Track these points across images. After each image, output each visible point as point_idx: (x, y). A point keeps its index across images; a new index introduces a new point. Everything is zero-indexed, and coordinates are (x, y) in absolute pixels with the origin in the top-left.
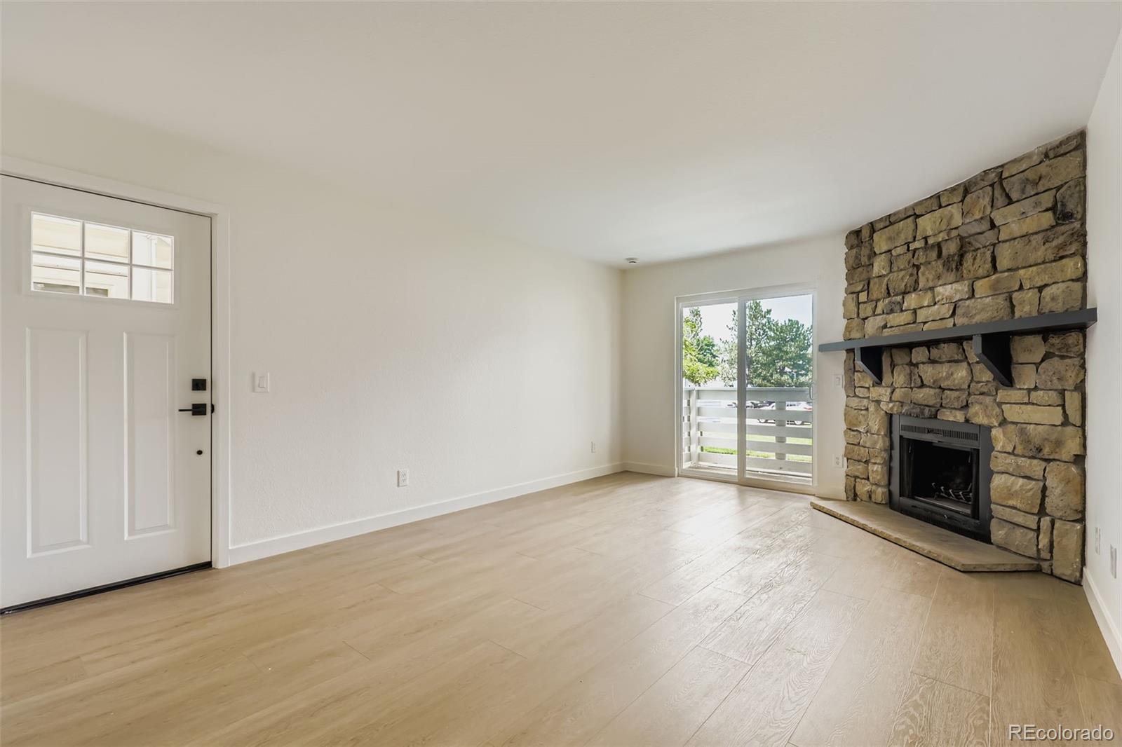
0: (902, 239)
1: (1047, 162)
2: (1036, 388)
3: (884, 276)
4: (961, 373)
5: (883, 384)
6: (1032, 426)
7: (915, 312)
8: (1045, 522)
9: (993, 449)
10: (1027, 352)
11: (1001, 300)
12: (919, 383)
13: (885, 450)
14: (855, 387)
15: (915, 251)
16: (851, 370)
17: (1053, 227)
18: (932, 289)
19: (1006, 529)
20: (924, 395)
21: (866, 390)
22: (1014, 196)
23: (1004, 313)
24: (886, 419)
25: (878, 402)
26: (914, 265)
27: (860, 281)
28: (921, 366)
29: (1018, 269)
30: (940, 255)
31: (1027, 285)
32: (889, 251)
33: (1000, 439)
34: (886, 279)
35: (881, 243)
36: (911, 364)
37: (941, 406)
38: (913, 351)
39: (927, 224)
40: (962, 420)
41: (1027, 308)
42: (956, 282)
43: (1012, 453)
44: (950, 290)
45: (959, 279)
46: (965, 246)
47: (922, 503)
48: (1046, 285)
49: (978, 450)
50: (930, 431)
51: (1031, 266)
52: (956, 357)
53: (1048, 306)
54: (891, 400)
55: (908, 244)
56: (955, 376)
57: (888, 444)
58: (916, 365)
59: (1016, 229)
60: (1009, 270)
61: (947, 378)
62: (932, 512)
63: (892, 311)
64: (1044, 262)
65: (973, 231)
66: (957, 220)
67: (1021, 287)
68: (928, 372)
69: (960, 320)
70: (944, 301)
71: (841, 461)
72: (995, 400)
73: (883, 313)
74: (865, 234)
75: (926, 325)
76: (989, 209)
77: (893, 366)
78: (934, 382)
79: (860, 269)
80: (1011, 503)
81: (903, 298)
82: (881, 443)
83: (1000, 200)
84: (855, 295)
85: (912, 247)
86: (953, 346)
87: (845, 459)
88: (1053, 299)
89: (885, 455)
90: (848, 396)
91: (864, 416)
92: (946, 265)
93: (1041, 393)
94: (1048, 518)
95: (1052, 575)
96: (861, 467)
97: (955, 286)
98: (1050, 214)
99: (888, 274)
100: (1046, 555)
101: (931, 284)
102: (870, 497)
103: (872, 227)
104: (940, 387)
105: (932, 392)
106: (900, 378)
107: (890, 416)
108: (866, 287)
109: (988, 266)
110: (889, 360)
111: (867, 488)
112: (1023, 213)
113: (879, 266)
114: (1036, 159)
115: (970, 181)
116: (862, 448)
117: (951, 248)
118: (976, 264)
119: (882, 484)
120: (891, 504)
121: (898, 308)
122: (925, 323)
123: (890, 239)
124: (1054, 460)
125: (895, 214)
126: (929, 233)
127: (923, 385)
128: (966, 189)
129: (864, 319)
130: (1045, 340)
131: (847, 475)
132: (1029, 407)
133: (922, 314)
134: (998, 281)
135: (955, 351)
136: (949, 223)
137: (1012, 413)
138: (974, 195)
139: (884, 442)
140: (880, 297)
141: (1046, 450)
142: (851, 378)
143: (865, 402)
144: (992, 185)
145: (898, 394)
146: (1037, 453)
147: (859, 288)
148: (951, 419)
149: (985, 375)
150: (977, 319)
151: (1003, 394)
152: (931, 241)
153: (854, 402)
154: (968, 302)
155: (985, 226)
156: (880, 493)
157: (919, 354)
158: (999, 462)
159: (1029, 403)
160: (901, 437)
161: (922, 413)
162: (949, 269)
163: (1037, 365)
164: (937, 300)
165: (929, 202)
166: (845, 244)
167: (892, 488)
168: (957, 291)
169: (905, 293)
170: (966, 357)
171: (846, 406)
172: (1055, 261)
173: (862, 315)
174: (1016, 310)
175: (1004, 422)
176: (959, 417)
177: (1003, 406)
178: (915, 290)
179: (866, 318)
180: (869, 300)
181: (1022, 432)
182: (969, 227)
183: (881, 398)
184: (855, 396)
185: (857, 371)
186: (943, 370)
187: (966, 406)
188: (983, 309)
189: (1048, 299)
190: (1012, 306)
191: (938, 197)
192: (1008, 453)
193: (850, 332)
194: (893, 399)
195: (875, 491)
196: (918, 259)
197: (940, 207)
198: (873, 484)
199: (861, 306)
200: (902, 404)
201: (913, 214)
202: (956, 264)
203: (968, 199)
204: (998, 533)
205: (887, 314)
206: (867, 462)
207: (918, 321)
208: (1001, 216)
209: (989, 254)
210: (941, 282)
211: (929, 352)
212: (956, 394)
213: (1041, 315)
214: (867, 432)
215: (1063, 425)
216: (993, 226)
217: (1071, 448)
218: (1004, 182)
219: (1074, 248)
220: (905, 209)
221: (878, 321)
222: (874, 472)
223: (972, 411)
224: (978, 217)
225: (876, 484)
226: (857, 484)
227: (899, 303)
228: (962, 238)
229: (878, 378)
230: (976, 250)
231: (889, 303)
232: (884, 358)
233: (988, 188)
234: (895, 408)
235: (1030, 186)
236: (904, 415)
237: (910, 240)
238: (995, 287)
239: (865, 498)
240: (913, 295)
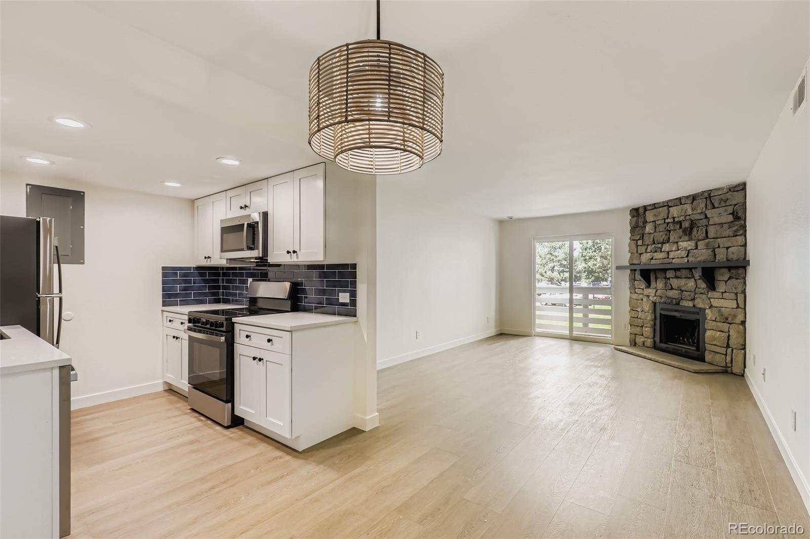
0: (662, 216)
1: (730, 193)
2: (725, 292)
3: (651, 233)
4: (691, 284)
5: (651, 287)
6: (724, 308)
7: (668, 253)
8: (729, 350)
9: (706, 319)
10: (722, 276)
11: (710, 251)
12: (670, 287)
13: (652, 320)
14: (635, 288)
15: (668, 223)
16: (632, 280)
17: (732, 222)
18: (677, 243)
19: (712, 355)
20: (673, 294)
21: (642, 290)
22: (716, 205)
23: (711, 257)
24: (652, 305)
25: (648, 296)
26: (668, 230)
27: (638, 234)
28: (671, 279)
29: (717, 238)
30: (681, 227)
31: (721, 246)
32: (655, 221)
33: (709, 314)
34: (653, 235)
35: (650, 216)
36: (666, 278)
37: (682, 299)
38: (667, 272)
39: (674, 211)
40: (692, 306)
41: (722, 256)
42: (689, 240)
43: (715, 321)
44: (686, 244)
46: (693, 224)
47: (671, 346)
48: (730, 247)
49: (699, 320)
50: (676, 311)
51: (723, 237)
52: (689, 276)
53: (731, 256)
54: (655, 296)
55: (665, 219)
56: (688, 285)
57: (653, 317)
58: (669, 279)
59: (717, 220)
60: (713, 238)
61: (685, 286)
62: (677, 350)
63: (656, 251)
64: (729, 237)
65: (697, 218)
66: (690, 212)
67: (719, 247)
68: (675, 282)
69: (691, 259)
70: (683, 249)
71: (627, 326)
72: (707, 297)
73: (651, 252)
74: (641, 211)
75: (674, 260)
76: (704, 209)
77: (656, 279)
78: (678, 288)
79: (638, 228)
80: (714, 343)
81: (662, 245)
82: (650, 317)
83: (709, 206)
84: (635, 241)
85: (667, 221)
86: (687, 271)
87: (629, 325)
88: (733, 253)
89: (652, 323)
90: (631, 293)
91: (640, 303)
92: (684, 231)
93: (727, 294)
94: (731, 349)
95: (732, 373)
96: (638, 330)
97: (689, 243)
98: (731, 216)
99: (653, 233)
100: (729, 365)
101: (676, 240)
102: (644, 344)
103: (645, 208)
104: (681, 290)
105: (677, 292)
106: (660, 284)
107: (655, 304)
108: (641, 238)
109: (704, 235)
110: (654, 276)
111: (642, 340)
112: (720, 214)
113: (649, 228)
114: (725, 191)
115: (696, 194)
116: (639, 320)
117: (686, 224)
118: (698, 233)
119: (651, 337)
120: (655, 347)
121: (659, 250)
122: (673, 259)
123: (655, 215)
124: (733, 323)
125: (657, 203)
126: (675, 215)
127: (672, 289)
128: (694, 198)
129: (640, 254)
130: (729, 271)
131: (631, 333)
132: (723, 300)
133: (672, 255)
134: (708, 243)
135: (688, 273)
136: (685, 212)
137: (715, 303)
138: (697, 201)
139: (652, 316)
140: (649, 244)
141: (730, 319)
142: (633, 283)
143: (641, 296)
144: (706, 198)
145: (659, 293)
146: (726, 320)
147: (638, 238)
148: (686, 305)
149: (703, 285)
150: (699, 259)
151: (711, 294)
152: (676, 220)
153: (635, 296)
154: (694, 251)
155: (703, 217)
156: (649, 342)
157: (670, 274)
158: (709, 324)
159: (722, 298)
160: (660, 314)
161: (672, 302)
162: (686, 234)
163: (726, 282)
164: (679, 248)
165: (675, 201)
166: (630, 214)
167: (655, 339)
168: (689, 245)
169: (663, 243)
170: (694, 276)
171: (630, 298)
172: (733, 237)
173: (639, 252)
174: (717, 256)
175: (711, 307)
176: (691, 304)
177: (711, 300)
178: (668, 242)
179: (642, 254)
180: (643, 245)
181: (719, 311)
182: (695, 216)
183: (650, 294)
184: (635, 293)
185: (637, 280)
186: (683, 282)
187: (693, 299)
188: (702, 255)
189: (730, 253)
190: (715, 255)
191: (680, 199)
192: (713, 321)
193: (633, 260)
194: (657, 295)
195: (646, 341)
196: (670, 227)
197: (681, 204)
198: (645, 338)
199: (639, 247)
200: (661, 297)
201: (668, 205)
202: (689, 232)
203: (695, 202)
204: (708, 357)
205: (653, 252)
206: (642, 326)
207: (670, 257)
208: (709, 213)
209: (704, 229)
210: (681, 240)
211: (675, 272)
212: (689, 293)
213: (728, 260)
214: (642, 311)
215: (737, 308)
216: (706, 217)
217: (740, 318)
218: (712, 198)
219: (741, 232)
220: (663, 202)
221: (649, 256)
222: (645, 331)
223: (696, 301)
224: (699, 212)
225: (647, 338)
226: (636, 338)
227: (660, 248)
228: (692, 221)
229: (649, 284)
230: (698, 227)
231: (655, 247)
232: (651, 275)
233: (705, 200)
234: (657, 300)
235: (722, 203)
236: (662, 303)
237: (666, 217)
238: (707, 245)
239: (641, 345)
240: (667, 245)
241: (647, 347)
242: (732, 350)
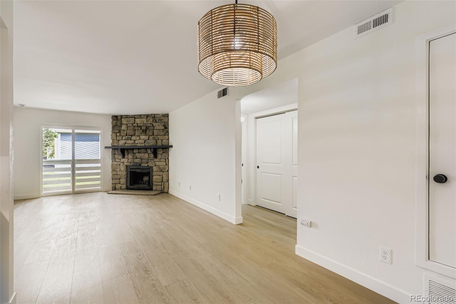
0: (131, 122)
1: (163, 117)
2: (161, 158)
3: (125, 130)
4: (146, 155)
5: (125, 158)
6: (161, 166)
7: (135, 141)
9: (153, 171)
10: (160, 152)
11: (155, 141)
12: (136, 158)
13: (126, 175)
14: (115, 159)
15: (135, 126)
16: (114, 154)
17: (163, 129)
18: (139, 136)
19: (156, 187)
20: (137, 161)
21: (119, 160)
22: (157, 121)
23: (155, 144)
24: (126, 167)
25: (123, 163)
26: (134, 129)
27: (117, 130)
28: (136, 154)
29: (158, 136)
30: (141, 129)
31: (160, 139)
32: (127, 124)
33: (155, 169)
34: (126, 131)
35: (124, 121)
36: (133, 153)
37: (142, 163)
38: (134, 150)
39: (138, 121)
40: (147, 166)
41: (160, 143)
44: (143, 137)
45: (146, 135)
46: (147, 128)
48: (163, 140)
49: (150, 172)
50: (138, 169)
51: (160, 135)
52: (145, 152)
53: (163, 144)
54: (128, 162)
55: (133, 124)
57: (126, 173)
58: (135, 153)
59: (158, 128)
60: (156, 135)
61: (143, 156)
63: (128, 140)
64: (162, 135)
65: (149, 125)
66: (145, 122)
67: (158, 139)
68: (138, 155)
69: (146, 144)
70: (142, 139)
71: (110, 180)
72: (154, 161)
73: (125, 139)
74: (119, 117)
75: (138, 144)
76: (152, 122)
77: (128, 154)
78: (140, 157)
79: (118, 127)
80: (157, 181)
81: (131, 137)
82: (124, 173)
83: (154, 121)
84: (116, 133)
85: (134, 125)
86: (145, 149)
87: (112, 179)
88: (164, 142)
89: (126, 176)
90: (113, 161)
91: (119, 166)
92: (143, 131)
95: (164, 192)
96: (117, 181)
97: (145, 136)
98: (163, 127)
99: (126, 130)
100: (163, 189)
101: (139, 135)
102: (121, 188)
103: (122, 117)
104: (141, 159)
105: (139, 160)
106: (130, 156)
107: (127, 166)
108: (119, 132)
109: (152, 134)
110: (127, 152)
111: (120, 186)
112: (159, 125)
113: (124, 127)
114: (161, 116)
115: (148, 115)
116: (118, 175)
117: (144, 128)
118: (149, 132)
119: (125, 184)
120: (127, 188)
122: (137, 144)
123: (127, 121)
125: (129, 116)
126: (138, 123)
127: (137, 158)
128: (147, 116)
129: (118, 141)
130: (163, 150)
131: (112, 184)
133: (136, 142)
134: (154, 137)
136: (143, 122)
137: (157, 163)
140: (124, 135)
141: (163, 170)
142: (114, 156)
143: (119, 163)
145: (130, 160)
146: (161, 171)
148: (144, 165)
149: (152, 156)
150: (150, 144)
152: (139, 125)
153: (115, 163)
154: (148, 140)
155: (151, 125)
156: (124, 186)
157: (135, 151)
158: (154, 173)
159: (160, 161)
160: (130, 171)
161: (137, 165)
162: (143, 132)
163: (161, 154)
164: (140, 139)
165: (138, 116)
166: (112, 119)
167: (127, 184)
168: (145, 138)
169: (132, 136)
170: (147, 152)
171: (112, 164)
172: (164, 135)
173: (118, 139)
175: (155, 165)
176: (146, 165)
178: (134, 135)
179: (120, 140)
180: (120, 136)
181: (159, 167)
182: (147, 124)
183: (124, 162)
184: (115, 161)
185: (116, 154)
186: (142, 155)
187: (147, 163)
188: (151, 142)
189: (163, 142)
190: (157, 143)
191: (141, 115)
192: (156, 171)
193: (113, 143)
194: (128, 161)
195: (122, 186)
196: (135, 128)
197: (141, 118)
198: (121, 184)
199: (117, 137)
200: (131, 163)
201: (134, 117)
202: (145, 132)
203: (148, 118)
204: (154, 188)
205: (126, 140)
206: (120, 179)
207: (135, 143)
208: (154, 124)
209: (152, 131)
210: (141, 135)
211: (139, 150)
212: (145, 160)
213: (162, 145)
214: (120, 171)
215: (166, 165)
216: (153, 126)
217: (167, 169)
218: (155, 118)
219: (167, 134)
220: (132, 115)
221: (124, 142)
222: (122, 181)
223: (149, 163)
224: (150, 123)
225: (123, 184)
226: (116, 186)
227: (130, 138)
228: (146, 126)
229: (124, 157)
230: (150, 130)
231: (127, 137)
232: (125, 151)
233: (152, 118)
234: (129, 164)
235: (160, 120)
236: (132, 165)
237: (133, 123)
238: (154, 138)
239: (119, 189)
240: (134, 137)
241: (123, 189)
242: (164, 183)
